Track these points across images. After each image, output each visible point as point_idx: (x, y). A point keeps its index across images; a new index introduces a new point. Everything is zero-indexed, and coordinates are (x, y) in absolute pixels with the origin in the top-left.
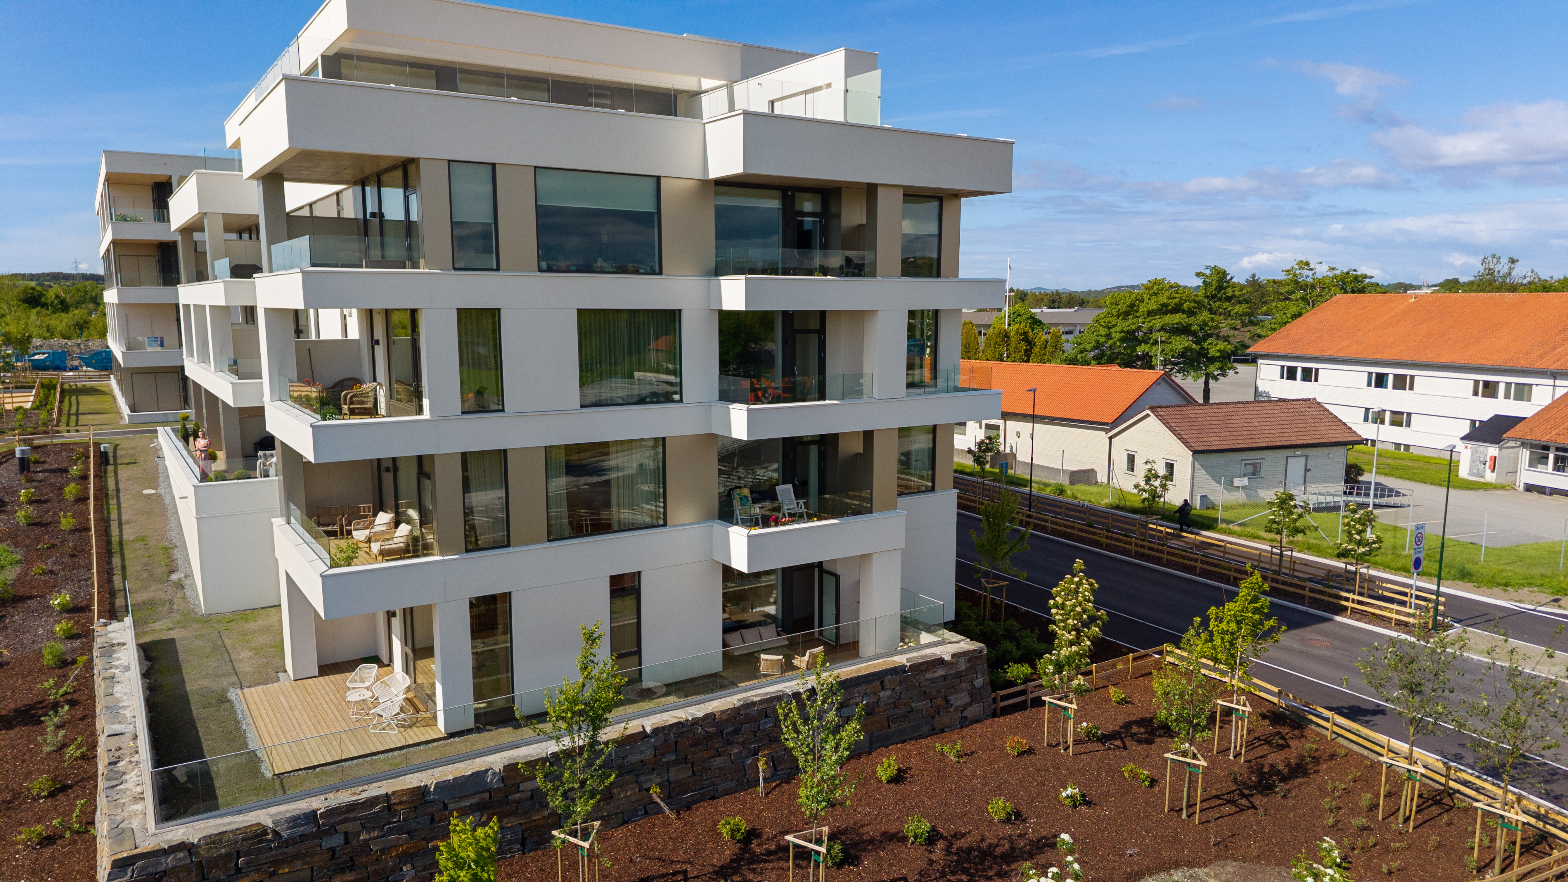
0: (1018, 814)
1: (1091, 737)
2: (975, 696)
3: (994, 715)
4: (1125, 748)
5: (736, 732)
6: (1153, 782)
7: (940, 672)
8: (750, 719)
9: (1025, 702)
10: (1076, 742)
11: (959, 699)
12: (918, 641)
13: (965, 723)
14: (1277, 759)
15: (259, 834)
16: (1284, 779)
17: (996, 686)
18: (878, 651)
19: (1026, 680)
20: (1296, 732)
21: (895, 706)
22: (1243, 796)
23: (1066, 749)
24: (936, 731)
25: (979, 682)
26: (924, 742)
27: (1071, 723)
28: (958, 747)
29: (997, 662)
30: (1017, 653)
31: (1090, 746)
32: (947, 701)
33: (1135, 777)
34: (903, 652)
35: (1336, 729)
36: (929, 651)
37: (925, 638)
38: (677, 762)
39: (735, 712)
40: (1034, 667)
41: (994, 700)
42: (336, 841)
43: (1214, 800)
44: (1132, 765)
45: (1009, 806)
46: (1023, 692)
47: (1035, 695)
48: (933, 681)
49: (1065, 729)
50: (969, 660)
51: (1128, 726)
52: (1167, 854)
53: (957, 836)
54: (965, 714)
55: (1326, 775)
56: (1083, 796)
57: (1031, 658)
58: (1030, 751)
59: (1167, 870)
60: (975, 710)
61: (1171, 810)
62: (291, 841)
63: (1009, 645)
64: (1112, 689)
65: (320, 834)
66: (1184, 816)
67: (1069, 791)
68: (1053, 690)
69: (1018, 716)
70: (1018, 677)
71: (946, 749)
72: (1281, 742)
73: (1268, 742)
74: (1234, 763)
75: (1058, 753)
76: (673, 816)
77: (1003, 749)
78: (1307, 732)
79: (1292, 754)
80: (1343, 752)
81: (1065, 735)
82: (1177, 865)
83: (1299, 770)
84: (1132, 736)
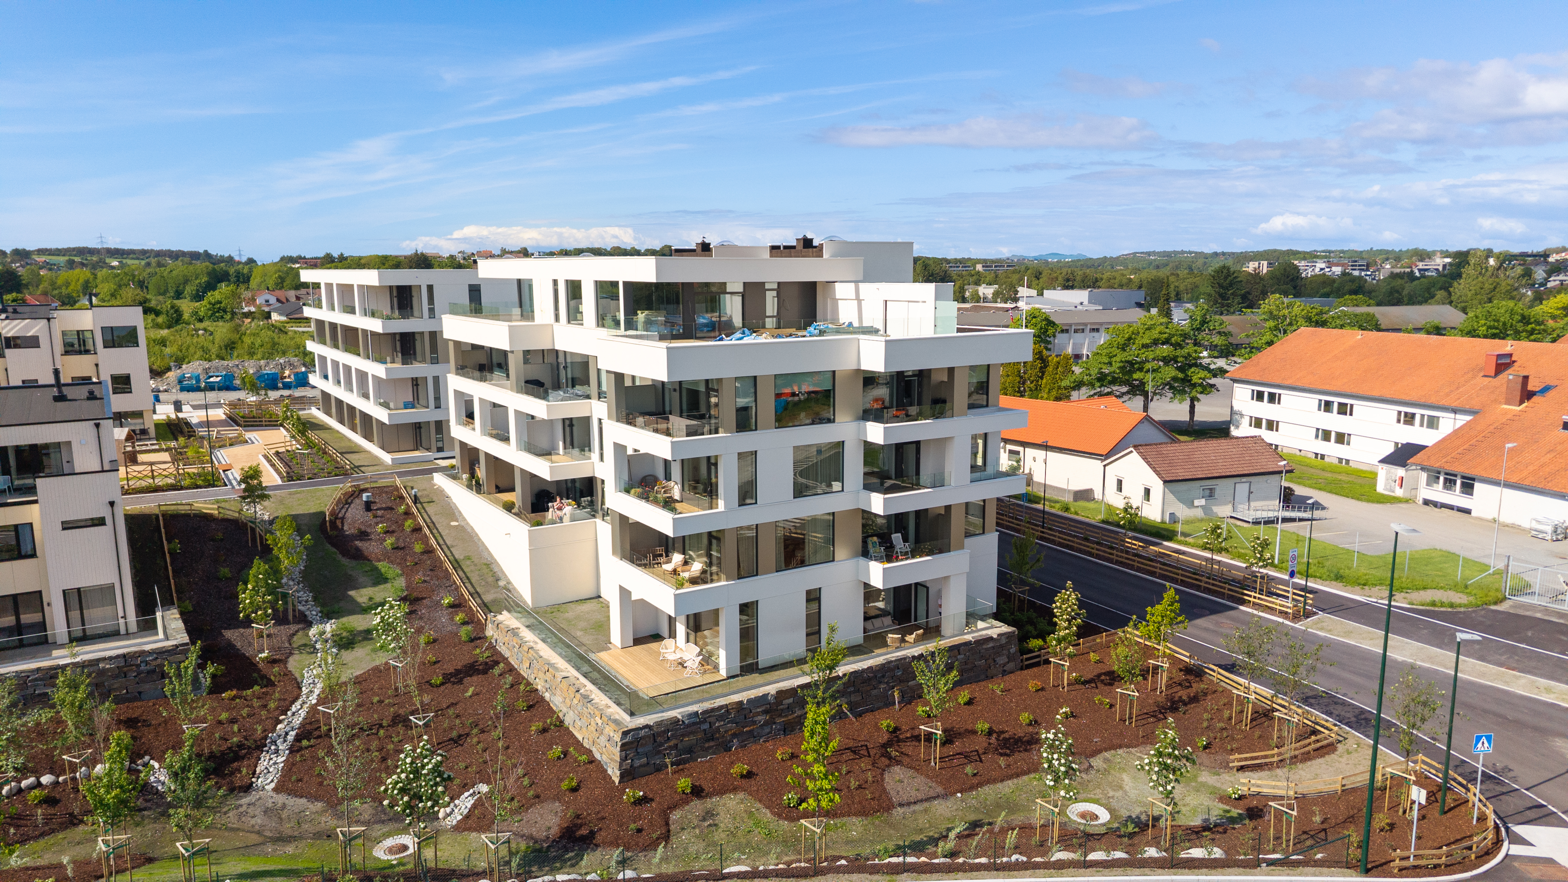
0: (1036, 722)
1: (1077, 681)
2: (1011, 658)
3: (1022, 669)
4: (1097, 688)
5: (883, 676)
6: (1111, 706)
7: (991, 645)
8: (890, 670)
9: (1039, 662)
10: (1068, 685)
11: (1002, 660)
12: (976, 627)
13: (1005, 673)
14: (1183, 694)
15: (675, 721)
16: (1185, 704)
17: (1023, 651)
18: (956, 633)
19: (1041, 649)
20: (1197, 679)
21: (966, 663)
22: (1161, 713)
23: (1063, 688)
24: (989, 677)
25: (1013, 650)
26: (983, 683)
27: (1066, 673)
28: (1002, 686)
29: (1023, 638)
30: (1035, 633)
31: (1077, 686)
32: (995, 661)
33: (1101, 703)
34: (968, 633)
35: (1219, 676)
36: (984, 632)
37: (981, 624)
38: (854, 692)
39: (883, 666)
40: (1045, 641)
41: (1022, 660)
42: (706, 726)
43: (1144, 715)
44: (1100, 696)
45: (1031, 717)
46: (1039, 656)
47: (1046, 657)
48: (987, 649)
49: (1063, 678)
50: (1007, 638)
51: (1099, 675)
52: (1116, 741)
53: (1003, 732)
54: (1005, 668)
55: (1209, 703)
56: (1072, 713)
57: (1043, 636)
58: (1042, 689)
59: (1115, 749)
60: (1011, 666)
61: (1120, 720)
62: (689, 725)
63: (1030, 628)
64: (1092, 654)
65: (701, 723)
66: (1127, 723)
67: (1064, 710)
68: (1055, 655)
69: (1035, 669)
70: (1035, 647)
71: (995, 688)
72: (1187, 684)
73: (1180, 684)
74: (1158, 696)
75: (1059, 690)
76: (854, 720)
77: (1027, 688)
78: (1204, 679)
79: (1192, 692)
80: (1221, 689)
81: (1063, 681)
82: (1120, 747)
83: (1194, 699)
84: (1102, 681)
